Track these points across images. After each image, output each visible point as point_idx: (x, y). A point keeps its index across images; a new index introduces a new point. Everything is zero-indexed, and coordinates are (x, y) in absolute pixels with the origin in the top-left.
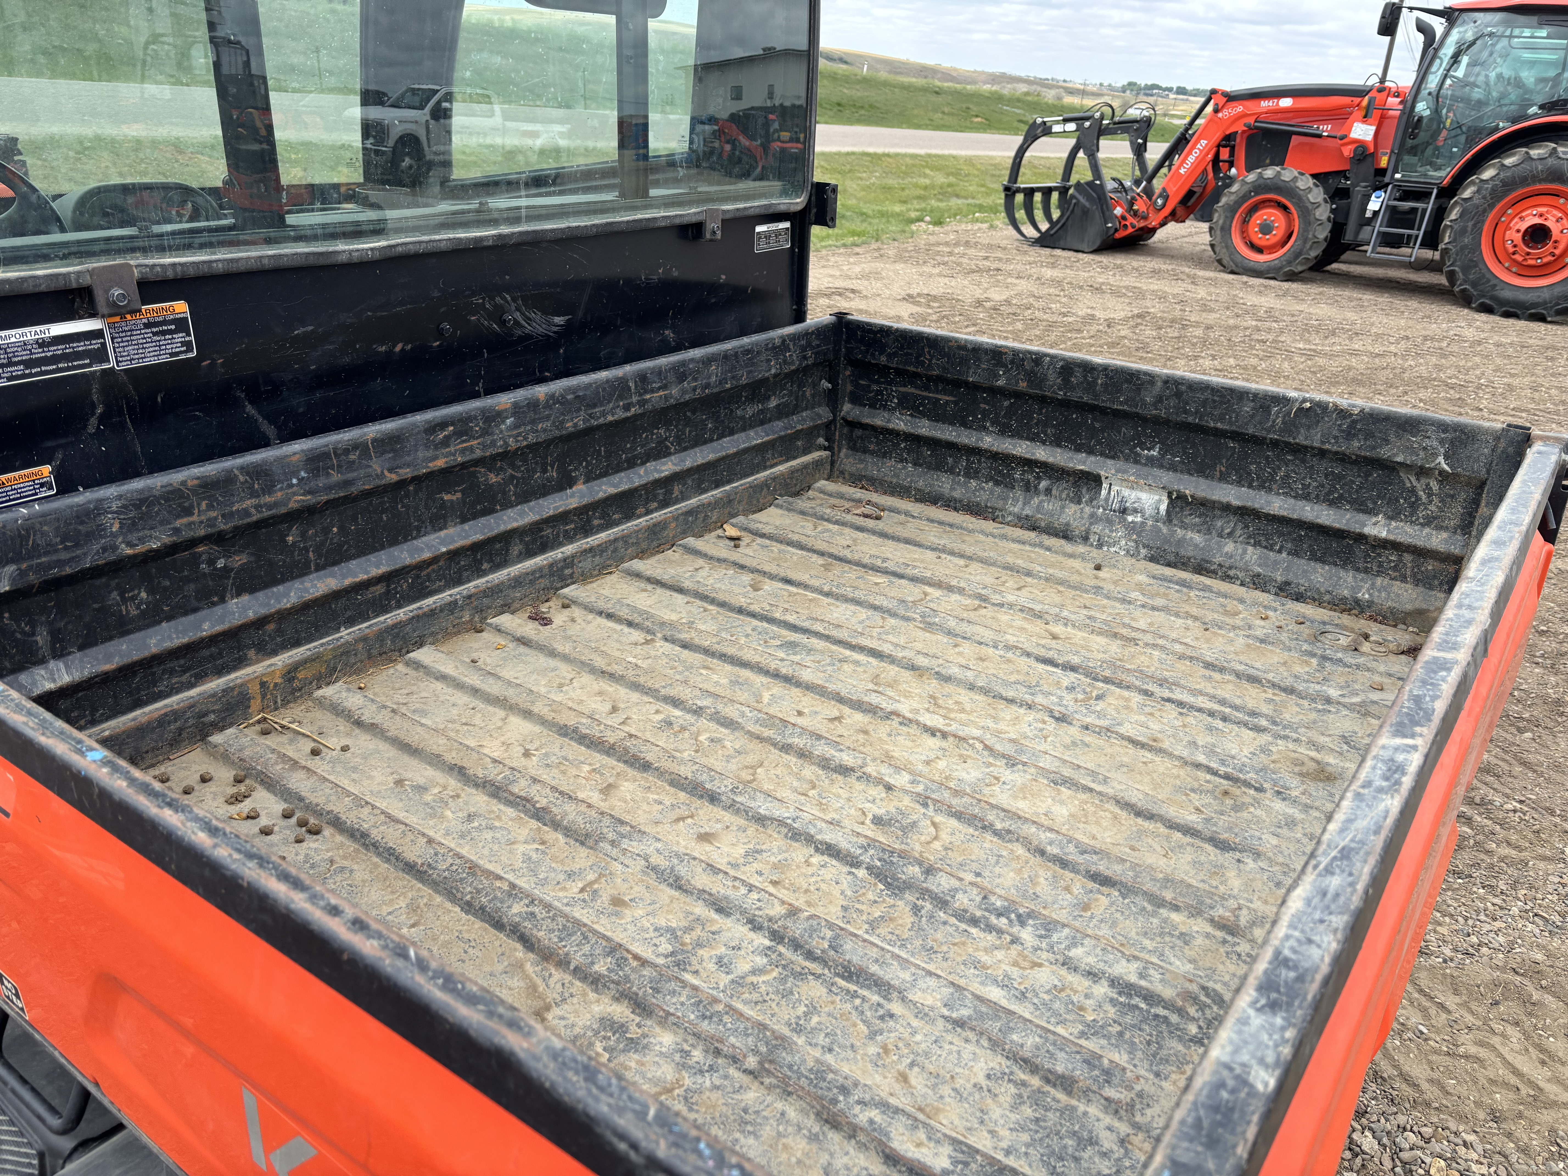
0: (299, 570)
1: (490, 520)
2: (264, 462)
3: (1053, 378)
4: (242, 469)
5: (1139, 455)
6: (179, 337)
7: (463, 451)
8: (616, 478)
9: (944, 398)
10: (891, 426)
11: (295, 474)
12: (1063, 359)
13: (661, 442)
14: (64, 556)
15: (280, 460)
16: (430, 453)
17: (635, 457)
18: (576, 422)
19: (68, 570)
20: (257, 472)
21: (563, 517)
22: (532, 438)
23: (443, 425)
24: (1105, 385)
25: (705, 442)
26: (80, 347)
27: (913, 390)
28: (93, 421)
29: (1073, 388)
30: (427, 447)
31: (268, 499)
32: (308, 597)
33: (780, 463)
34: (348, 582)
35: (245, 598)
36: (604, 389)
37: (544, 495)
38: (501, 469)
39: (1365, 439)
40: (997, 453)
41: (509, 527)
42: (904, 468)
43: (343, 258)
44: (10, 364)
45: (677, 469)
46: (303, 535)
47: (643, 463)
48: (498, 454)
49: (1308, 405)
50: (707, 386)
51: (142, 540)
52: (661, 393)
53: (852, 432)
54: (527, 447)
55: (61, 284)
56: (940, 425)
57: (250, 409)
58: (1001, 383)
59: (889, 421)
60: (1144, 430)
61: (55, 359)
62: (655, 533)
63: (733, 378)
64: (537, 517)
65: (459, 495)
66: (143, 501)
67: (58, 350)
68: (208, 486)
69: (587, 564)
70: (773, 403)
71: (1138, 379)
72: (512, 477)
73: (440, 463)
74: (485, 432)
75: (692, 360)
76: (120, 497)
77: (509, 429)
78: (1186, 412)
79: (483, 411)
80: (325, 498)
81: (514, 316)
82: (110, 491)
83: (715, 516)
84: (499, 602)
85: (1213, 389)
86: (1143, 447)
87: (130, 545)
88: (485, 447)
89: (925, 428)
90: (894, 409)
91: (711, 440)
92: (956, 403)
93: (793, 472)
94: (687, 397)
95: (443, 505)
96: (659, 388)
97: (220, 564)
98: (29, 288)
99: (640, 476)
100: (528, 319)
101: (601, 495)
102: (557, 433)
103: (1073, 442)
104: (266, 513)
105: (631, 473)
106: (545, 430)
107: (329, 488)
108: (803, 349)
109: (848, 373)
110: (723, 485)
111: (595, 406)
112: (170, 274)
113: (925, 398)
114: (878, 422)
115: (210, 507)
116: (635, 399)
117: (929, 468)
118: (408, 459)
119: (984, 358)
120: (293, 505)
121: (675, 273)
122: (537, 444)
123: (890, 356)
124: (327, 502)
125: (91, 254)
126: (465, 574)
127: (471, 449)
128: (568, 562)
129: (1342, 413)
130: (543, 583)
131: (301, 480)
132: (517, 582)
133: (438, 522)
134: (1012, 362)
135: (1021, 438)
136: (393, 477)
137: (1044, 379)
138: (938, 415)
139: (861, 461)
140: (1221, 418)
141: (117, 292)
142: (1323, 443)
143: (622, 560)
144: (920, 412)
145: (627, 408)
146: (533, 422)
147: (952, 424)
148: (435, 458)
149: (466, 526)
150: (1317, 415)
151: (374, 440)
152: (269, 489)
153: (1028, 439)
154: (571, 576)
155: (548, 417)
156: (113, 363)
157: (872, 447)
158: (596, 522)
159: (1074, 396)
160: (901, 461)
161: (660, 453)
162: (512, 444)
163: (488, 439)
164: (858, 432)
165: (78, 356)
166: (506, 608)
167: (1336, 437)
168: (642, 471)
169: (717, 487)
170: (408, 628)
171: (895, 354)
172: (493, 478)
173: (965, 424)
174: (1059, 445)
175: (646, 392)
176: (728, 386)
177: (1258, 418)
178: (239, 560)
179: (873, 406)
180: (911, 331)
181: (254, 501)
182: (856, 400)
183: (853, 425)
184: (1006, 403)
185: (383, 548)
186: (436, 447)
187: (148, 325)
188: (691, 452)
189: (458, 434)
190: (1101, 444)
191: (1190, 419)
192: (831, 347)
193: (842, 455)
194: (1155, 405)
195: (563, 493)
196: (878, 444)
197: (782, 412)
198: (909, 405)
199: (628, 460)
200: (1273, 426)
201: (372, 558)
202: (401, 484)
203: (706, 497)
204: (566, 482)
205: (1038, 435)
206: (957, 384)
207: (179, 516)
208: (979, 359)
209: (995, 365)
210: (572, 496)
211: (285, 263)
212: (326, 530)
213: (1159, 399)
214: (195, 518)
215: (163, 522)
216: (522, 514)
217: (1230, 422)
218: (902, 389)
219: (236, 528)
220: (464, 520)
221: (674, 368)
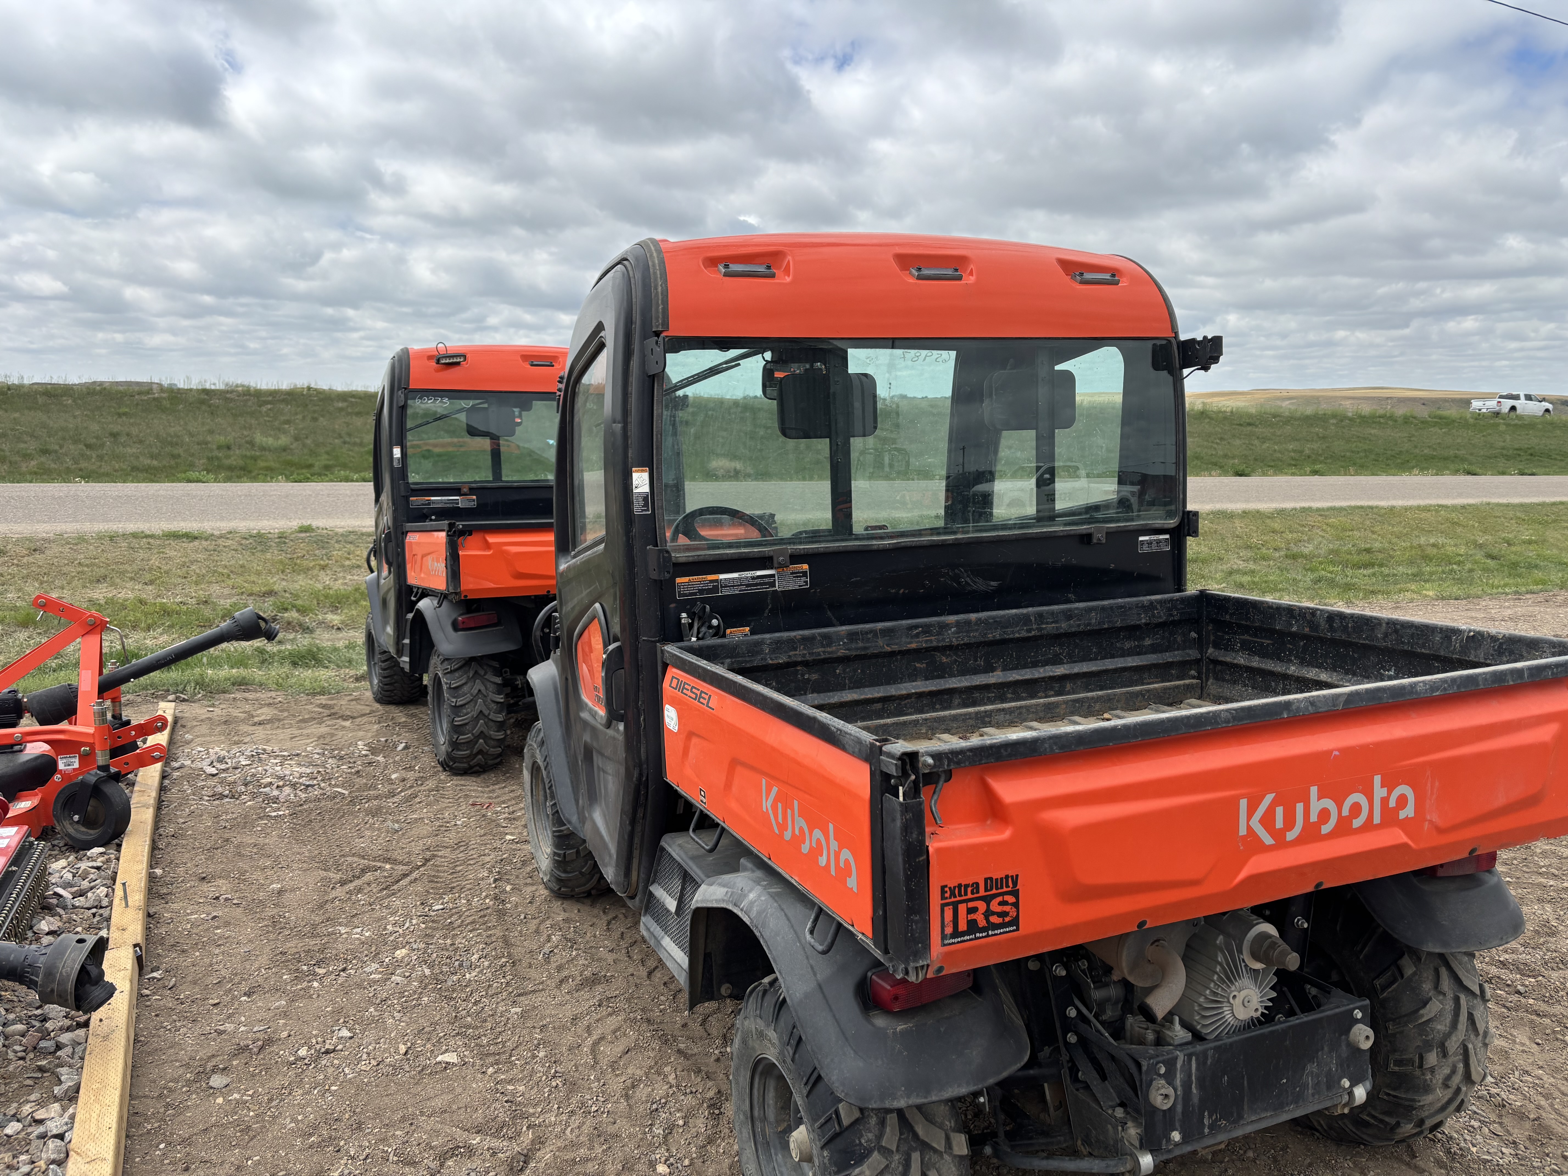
0: (842, 688)
1: (942, 681)
2: (829, 633)
3: (1323, 624)
4: (819, 634)
5: (1383, 675)
6: (803, 579)
7: (926, 641)
8: (1023, 671)
9: (1267, 642)
10: (1235, 662)
11: (842, 640)
12: (1328, 612)
13: (1056, 655)
14: (748, 659)
15: (835, 632)
16: (908, 640)
17: (1039, 661)
18: (997, 635)
19: (748, 665)
20: (825, 636)
21: (986, 687)
22: (966, 640)
23: (916, 627)
24: (1353, 628)
25: (1091, 660)
26: (766, 580)
27: (1248, 638)
28: (767, 611)
29: (1335, 631)
30: (907, 637)
31: (829, 649)
32: (843, 700)
33: (1156, 683)
34: (862, 697)
35: (815, 695)
36: (1013, 619)
37: (975, 674)
38: (949, 655)
39: (1510, 655)
40: (1298, 677)
41: (951, 686)
42: (1247, 690)
43: (875, 547)
44: (741, 585)
45: (1067, 672)
46: (844, 670)
47: (1043, 666)
48: (947, 646)
49: (1472, 634)
50: (1089, 624)
51: (776, 658)
52: (1053, 625)
53: (1215, 667)
54: (964, 644)
55: (762, 555)
56: (1265, 660)
57: (829, 613)
58: (1294, 629)
59: (1235, 658)
60: (1384, 658)
61: (756, 585)
62: (1050, 709)
63: (1110, 622)
64: (969, 684)
65: (924, 665)
66: (779, 641)
67: (758, 581)
68: (804, 639)
69: (1001, 717)
70: (1148, 642)
71: (1372, 622)
72: (956, 661)
73: (914, 646)
74: (939, 634)
75: (1077, 608)
76: (770, 639)
77: (953, 633)
78: (1403, 643)
79: (939, 623)
80: (854, 653)
81: (965, 579)
82: (767, 636)
83: (1097, 707)
84: (943, 727)
85: (1416, 627)
86: (1384, 668)
87: (771, 659)
88: (938, 641)
89: (1255, 662)
90: (1238, 650)
91: (1096, 659)
92: (1273, 645)
93: (1165, 689)
94: (1073, 630)
95: (915, 669)
96: (1052, 622)
97: (806, 676)
98: (751, 556)
99: (1039, 672)
100: (974, 582)
101: (1011, 679)
102: (982, 639)
103: (1343, 668)
104: (827, 656)
105: (1034, 670)
106: (974, 637)
107: (857, 649)
108: (1170, 609)
109: (1210, 628)
110: (1107, 689)
111: (1007, 627)
112: (802, 552)
113: (1255, 642)
114: (1228, 659)
115: (804, 649)
116: (1034, 627)
117: (1262, 690)
118: (897, 641)
119: (1284, 613)
120: (839, 654)
121: (1074, 561)
122: (970, 644)
123: (1232, 615)
124: (856, 656)
125: (775, 544)
126: (926, 708)
127: (931, 641)
128: (988, 714)
129: (1493, 638)
130: (971, 722)
131: (844, 643)
132: (955, 718)
133: (913, 677)
134: (1299, 615)
135: (1313, 666)
136: (889, 649)
137: (1318, 626)
138: (1264, 654)
139: (1221, 687)
140: (1424, 646)
141: (781, 558)
142: (1486, 659)
143: (1025, 720)
144: (1253, 652)
145: (1029, 631)
146: (967, 632)
147: (1272, 659)
148: (911, 643)
149: (927, 682)
150: (1479, 640)
151: (880, 630)
152: (829, 645)
153: (1317, 667)
154: (990, 722)
155: (977, 630)
156: (777, 588)
157: (1227, 677)
158: (1009, 696)
159: (1337, 635)
160: (1245, 686)
161: (1056, 661)
162: (955, 642)
163: (941, 637)
164: (1219, 668)
165: (765, 584)
166: (947, 731)
167: (1492, 655)
168: (1042, 670)
169: (1101, 690)
170: (891, 728)
171: (1234, 614)
172: (944, 660)
173: (1280, 659)
174: (1335, 671)
175: (1042, 623)
176: (1106, 626)
177: (1445, 645)
178: (815, 677)
179: (1226, 649)
180: (1242, 598)
181: (823, 649)
182: (1216, 646)
183: (1216, 662)
184: (1302, 643)
185: (882, 685)
186: (912, 637)
187: (792, 573)
188: (1080, 664)
189: (924, 632)
190: (1359, 668)
191: (1406, 647)
192: (1195, 610)
193: (1209, 683)
194: (1384, 639)
195: (987, 675)
196: (1231, 675)
197: (1154, 649)
198: (1247, 647)
199: (1032, 662)
200: (1455, 649)
201: (876, 688)
202: (893, 654)
203: (1090, 694)
204: (989, 669)
205: (1322, 663)
206: (1273, 631)
207: (791, 651)
208: (1281, 614)
209: (1290, 618)
210: (993, 677)
211: (849, 549)
212: (855, 671)
213: (1386, 635)
214: (797, 652)
215: (786, 652)
216: (960, 681)
217: (1430, 649)
218: (1242, 637)
219: (814, 660)
220: (927, 679)
221: (1063, 612)
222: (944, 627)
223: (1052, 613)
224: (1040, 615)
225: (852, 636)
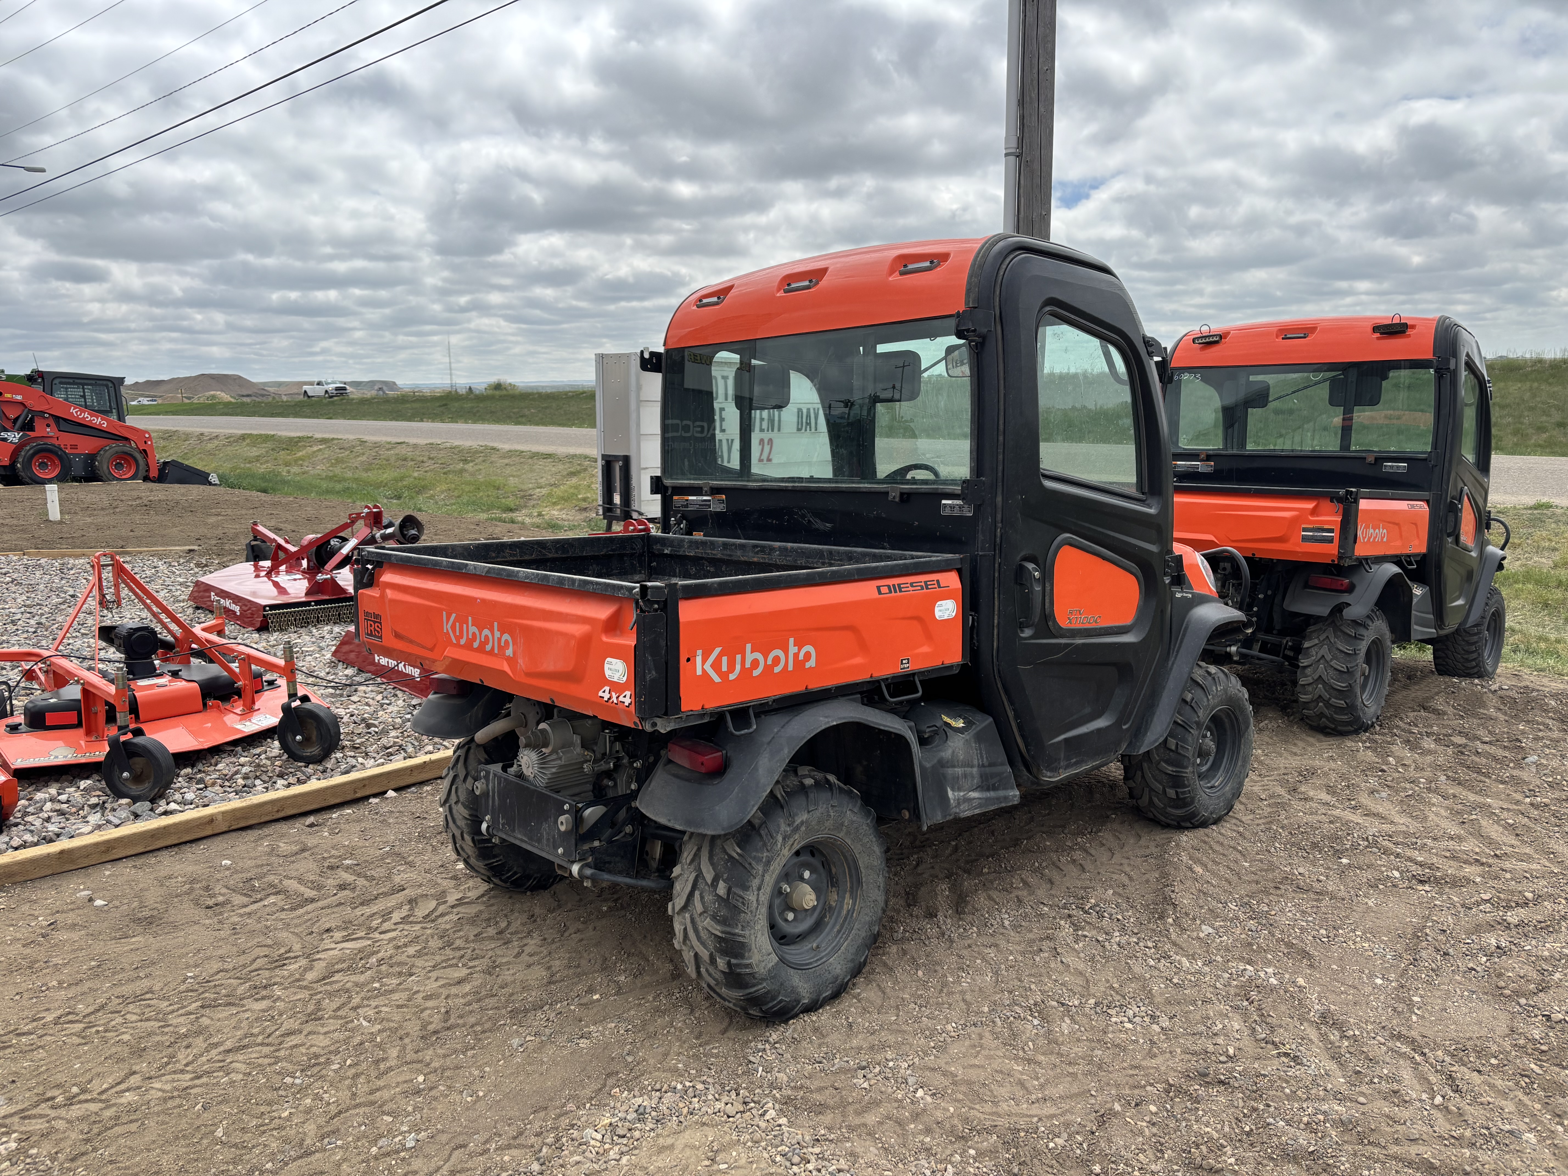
221: (846, 552)
222: (772, 549)
223: (838, 552)
224: (830, 552)
225: (725, 545)
